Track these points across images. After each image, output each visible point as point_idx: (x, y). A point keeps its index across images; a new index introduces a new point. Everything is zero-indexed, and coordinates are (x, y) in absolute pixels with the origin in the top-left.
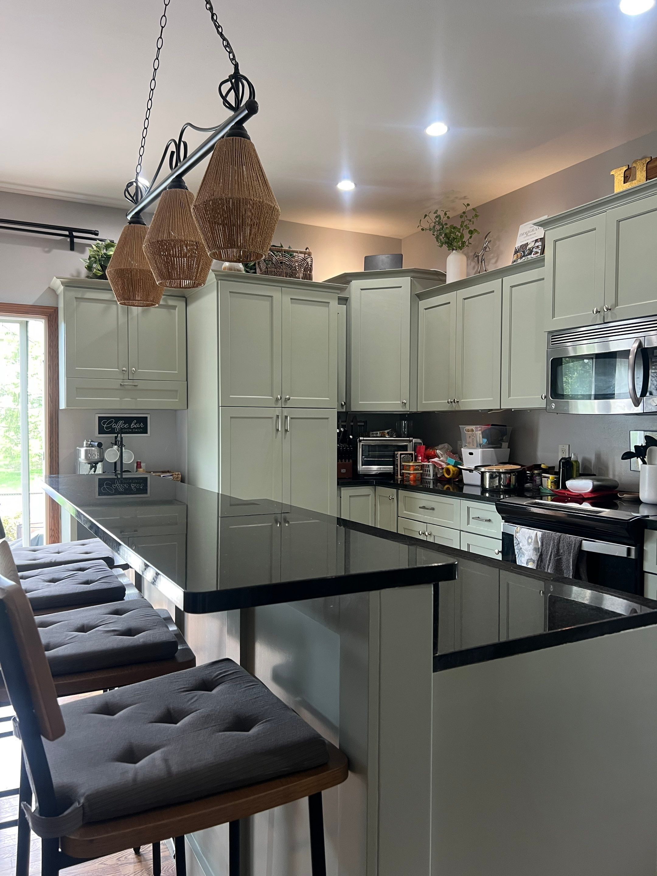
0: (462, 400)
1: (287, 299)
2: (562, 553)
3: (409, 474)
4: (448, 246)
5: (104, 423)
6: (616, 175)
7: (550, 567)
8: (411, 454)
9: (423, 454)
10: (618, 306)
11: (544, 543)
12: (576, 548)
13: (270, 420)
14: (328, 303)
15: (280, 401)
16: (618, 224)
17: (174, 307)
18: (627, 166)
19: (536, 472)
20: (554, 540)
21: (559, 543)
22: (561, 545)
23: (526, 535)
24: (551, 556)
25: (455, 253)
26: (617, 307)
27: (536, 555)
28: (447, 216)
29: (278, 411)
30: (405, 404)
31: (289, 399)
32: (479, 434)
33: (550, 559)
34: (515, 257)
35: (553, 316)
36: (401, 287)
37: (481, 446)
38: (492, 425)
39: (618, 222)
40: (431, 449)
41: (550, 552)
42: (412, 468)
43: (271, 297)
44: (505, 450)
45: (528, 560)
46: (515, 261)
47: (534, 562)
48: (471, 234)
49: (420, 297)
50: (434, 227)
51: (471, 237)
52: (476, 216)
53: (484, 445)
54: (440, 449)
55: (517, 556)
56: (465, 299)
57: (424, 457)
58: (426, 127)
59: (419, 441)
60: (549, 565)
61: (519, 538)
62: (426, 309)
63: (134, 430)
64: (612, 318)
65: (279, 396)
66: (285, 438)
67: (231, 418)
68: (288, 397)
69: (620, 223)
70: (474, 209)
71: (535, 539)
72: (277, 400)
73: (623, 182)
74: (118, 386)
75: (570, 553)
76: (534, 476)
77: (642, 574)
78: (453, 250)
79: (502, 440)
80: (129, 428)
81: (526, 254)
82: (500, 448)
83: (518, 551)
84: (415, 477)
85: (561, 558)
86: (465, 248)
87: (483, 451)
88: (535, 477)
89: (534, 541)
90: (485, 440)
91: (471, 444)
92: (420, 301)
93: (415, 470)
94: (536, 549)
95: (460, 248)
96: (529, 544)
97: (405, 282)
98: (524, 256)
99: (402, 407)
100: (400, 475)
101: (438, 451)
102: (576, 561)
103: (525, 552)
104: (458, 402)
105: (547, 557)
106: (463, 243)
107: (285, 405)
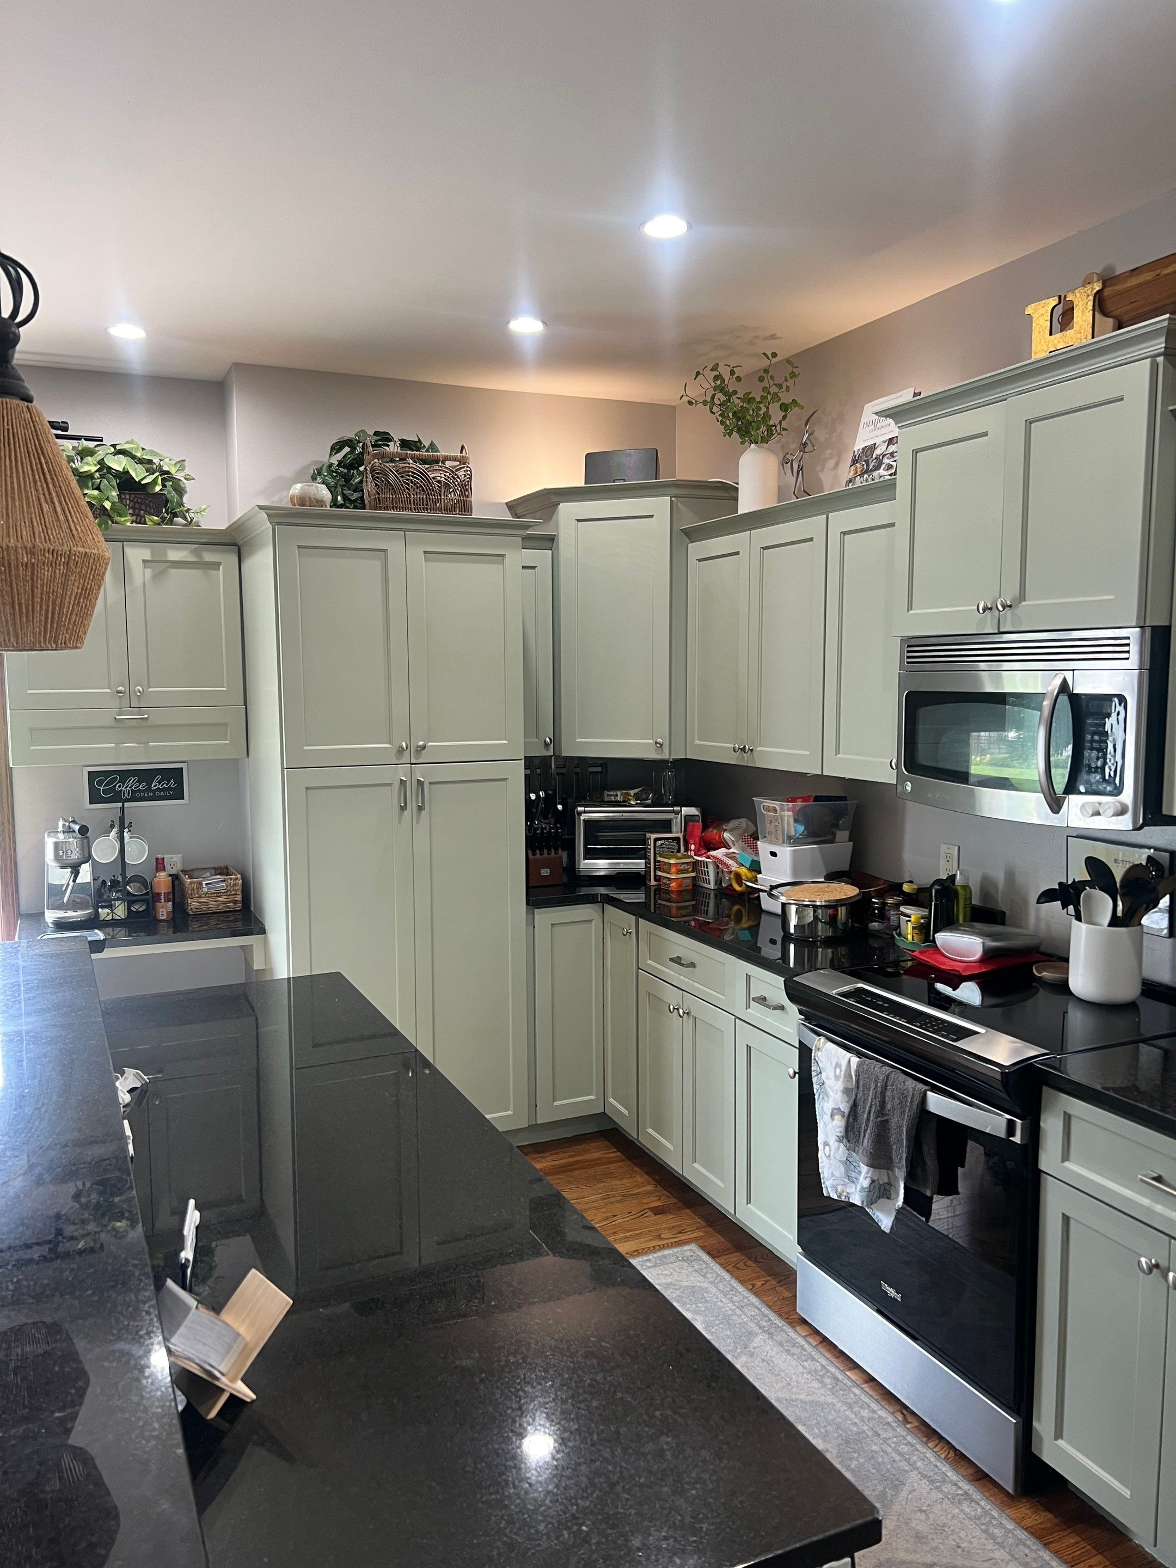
0: (759, 749)
1: (416, 554)
2: (889, 1111)
3: (669, 879)
4: (742, 436)
5: (100, 784)
6: (1035, 316)
7: (867, 1136)
8: (677, 839)
9: (697, 840)
10: (1025, 600)
11: (861, 1084)
12: (915, 1107)
13: (389, 788)
14: (503, 556)
15: (407, 753)
16: (1028, 428)
17: (216, 566)
18: (1057, 298)
19: (890, 901)
20: (876, 1082)
21: (886, 1089)
22: (888, 1094)
23: (832, 1058)
24: (870, 1111)
25: (754, 449)
26: (1024, 603)
27: (848, 1102)
28: (735, 376)
29: (402, 773)
30: (661, 745)
31: (424, 747)
32: (788, 815)
33: (868, 1119)
34: (852, 472)
35: (910, 607)
36: (652, 516)
37: (793, 840)
38: (817, 799)
39: (1028, 424)
40: (715, 828)
41: (869, 1105)
42: (673, 869)
43: (385, 551)
44: (842, 847)
45: (833, 1109)
46: (850, 481)
47: (843, 1116)
48: (786, 411)
49: (692, 535)
50: (713, 397)
51: (784, 417)
52: (793, 375)
53: (798, 838)
54: (730, 831)
55: (816, 1097)
56: (764, 548)
57: (700, 846)
58: (644, 223)
59: (693, 811)
60: (865, 1131)
61: (821, 1062)
62: (700, 560)
63: (157, 794)
64: (1013, 625)
65: (404, 744)
66: (418, 822)
67: (307, 788)
68: (421, 743)
69: (1032, 425)
70: (788, 361)
71: (846, 1071)
72: (401, 751)
73: (1048, 333)
74: (110, 722)
75: (903, 1113)
76: (887, 908)
77: (1037, 1175)
78: (751, 442)
79: (836, 826)
80: (149, 789)
81: (871, 468)
82: (832, 842)
83: (818, 1086)
84: (679, 885)
85: (887, 1121)
86: (775, 439)
87: (794, 850)
88: (888, 910)
89: (845, 1075)
90: (801, 828)
91: (773, 836)
92: (692, 542)
93: (680, 872)
94: (847, 1091)
95: (765, 440)
96: (837, 1078)
97: (660, 505)
98: (866, 472)
99: (656, 750)
100: (655, 880)
101: (726, 835)
102: (914, 1132)
103: (831, 1093)
104: (752, 750)
105: (864, 1112)
106: (770, 428)
107: (416, 758)
